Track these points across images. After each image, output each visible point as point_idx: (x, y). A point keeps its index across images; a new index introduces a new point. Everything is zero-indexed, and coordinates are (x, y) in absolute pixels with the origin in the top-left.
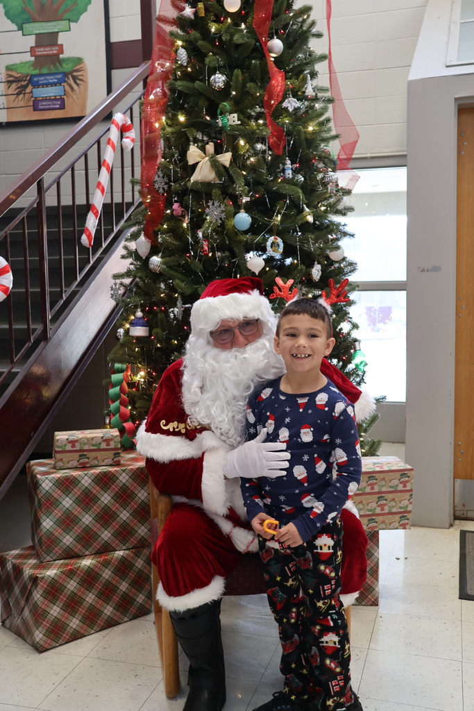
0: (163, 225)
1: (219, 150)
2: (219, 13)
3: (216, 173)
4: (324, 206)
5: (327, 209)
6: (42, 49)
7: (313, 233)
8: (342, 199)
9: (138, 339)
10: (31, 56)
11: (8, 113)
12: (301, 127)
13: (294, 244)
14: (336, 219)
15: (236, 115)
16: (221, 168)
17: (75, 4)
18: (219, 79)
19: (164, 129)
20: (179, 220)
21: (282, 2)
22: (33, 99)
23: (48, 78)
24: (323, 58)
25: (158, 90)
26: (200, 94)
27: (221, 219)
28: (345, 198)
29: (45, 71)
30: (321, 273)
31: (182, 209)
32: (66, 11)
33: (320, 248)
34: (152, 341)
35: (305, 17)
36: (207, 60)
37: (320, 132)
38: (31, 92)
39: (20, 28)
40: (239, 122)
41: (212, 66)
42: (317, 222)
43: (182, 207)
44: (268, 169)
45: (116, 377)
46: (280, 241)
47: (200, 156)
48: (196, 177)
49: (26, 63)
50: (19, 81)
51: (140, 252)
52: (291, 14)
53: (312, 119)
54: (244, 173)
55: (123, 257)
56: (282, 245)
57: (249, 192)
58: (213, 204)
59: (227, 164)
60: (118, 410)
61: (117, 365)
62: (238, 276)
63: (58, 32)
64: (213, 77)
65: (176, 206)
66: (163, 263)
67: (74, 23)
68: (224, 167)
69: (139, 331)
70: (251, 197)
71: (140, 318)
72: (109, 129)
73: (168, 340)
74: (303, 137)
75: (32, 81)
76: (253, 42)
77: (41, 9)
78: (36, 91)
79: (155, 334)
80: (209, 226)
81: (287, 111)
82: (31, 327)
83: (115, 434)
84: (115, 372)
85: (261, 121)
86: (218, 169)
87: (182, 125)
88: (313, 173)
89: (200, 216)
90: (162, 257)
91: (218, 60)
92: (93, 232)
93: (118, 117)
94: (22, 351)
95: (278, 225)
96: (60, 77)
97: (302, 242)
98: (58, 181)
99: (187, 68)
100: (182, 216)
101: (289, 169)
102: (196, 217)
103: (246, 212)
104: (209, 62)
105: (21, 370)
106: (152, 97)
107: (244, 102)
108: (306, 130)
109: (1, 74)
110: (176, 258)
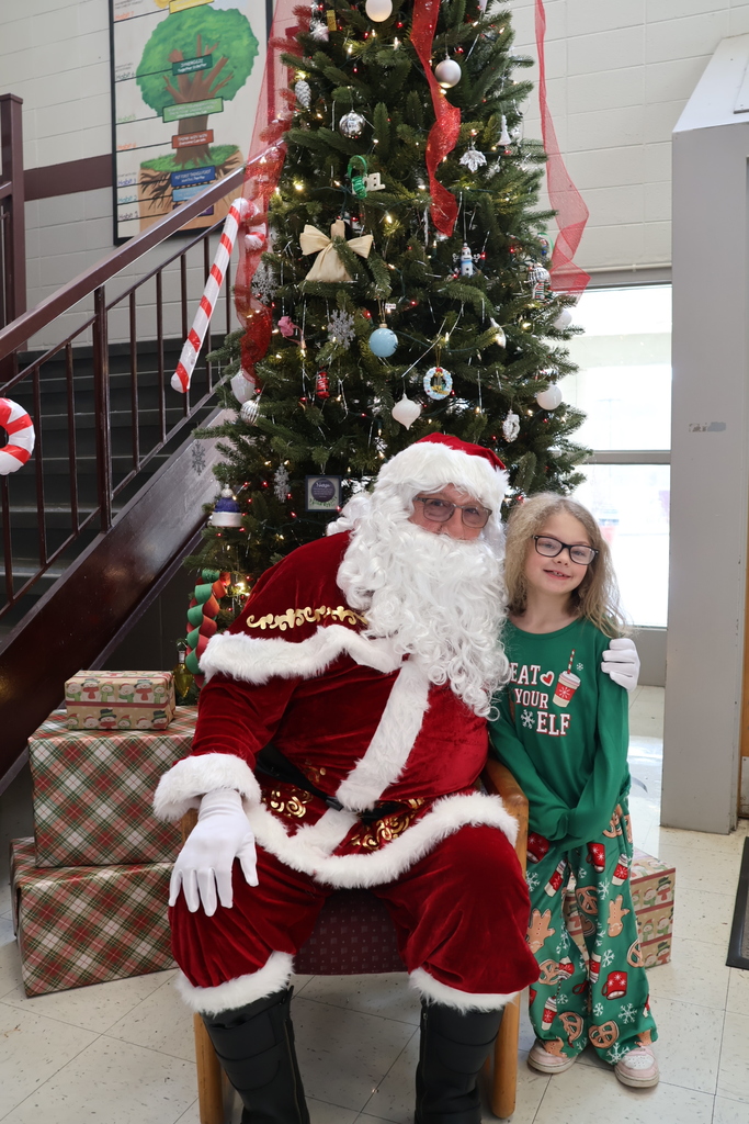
0: (276, 354)
1: (350, 233)
2: (359, 25)
3: (347, 269)
4: (528, 319)
5: (531, 326)
6: (187, 138)
7: (506, 363)
8: (560, 311)
9: (228, 532)
10: (173, 148)
11: (141, 223)
12: (490, 198)
13: (473, 381)
14: (550, 343)
15: (378, 175)
16: (354, 259)
17: (231, 75)
18: (353, 122)
19: (278, 205)
20: (289, 343)
21: (458, 3)
22: (173, 204)
23: (192, 174)
24: (529, 87)
25: (273, 148)
26: (327, 148)
27: (349, 338)
28: (568, 311)
29: (189, 166)
30: (518, 428)
31: (294, 326)
32: (219, 87)
33: (517, 389)
34: (244, 535)
35: (501, 31)
36: (335, 92)
37: (521, 204)
38: (172, 195)
39: (161, 113)
40: (383, 186)
41: (341, 100)
42: (519, 349)
43: (295, 323)
44: (432, 262)
45: (201, 589)
46: (446, 374)
47: (320, 241)
48: (314, 274)
49: (166, 157)
50: (156, 182)
51: (237, 397)
52: (475, 24)
53: (505, 185)
54: (392, 267)
55: (223, 407)
56: (450, 381)
57: (396, 291)
58: (338, 317)
59: (365, 253)
60: (197, 639)
62: (380, 431)
63: (207, 115)
64: (343, 118)
65: (283, 321)
66: (261, 411)
67: (228, 101)
68: (360, 257)
69: (225, 519)
70: (403, 302)
71: (230, 498)
72: (224, 221)
73: (268, 535)
74: (491, 209)
75: (174, 181)
76: (409, 63)
77: (188, 86)
78: (179, 194)
79: (245, 523)
80: (332, 350)
81: (468, 171)
82: (79, 510)
83: (155, 682)
84: (203, 581)
85: (422, 187)
86: (349, 260)
87: (301, 197)
88: (509, 269)
89: (324, 337)
90: (260, 402)
91: (354, 93)
92: (190, 370)
93: (240, 204)
94: (61, 547)
95: (444, 349)
96: (207, 172)
97: (486, 378)
98: (132, 293)
99: (316, 113)
100: (293, 337)
101: (468, 261)
102: (317, 338)
103: (389, 328)
104: (339, 95)
105: (59, 575)
106: (263, 160)
107: (396, 156)
108: (498, 200)
109: (134, 174)
110: (284, 403)
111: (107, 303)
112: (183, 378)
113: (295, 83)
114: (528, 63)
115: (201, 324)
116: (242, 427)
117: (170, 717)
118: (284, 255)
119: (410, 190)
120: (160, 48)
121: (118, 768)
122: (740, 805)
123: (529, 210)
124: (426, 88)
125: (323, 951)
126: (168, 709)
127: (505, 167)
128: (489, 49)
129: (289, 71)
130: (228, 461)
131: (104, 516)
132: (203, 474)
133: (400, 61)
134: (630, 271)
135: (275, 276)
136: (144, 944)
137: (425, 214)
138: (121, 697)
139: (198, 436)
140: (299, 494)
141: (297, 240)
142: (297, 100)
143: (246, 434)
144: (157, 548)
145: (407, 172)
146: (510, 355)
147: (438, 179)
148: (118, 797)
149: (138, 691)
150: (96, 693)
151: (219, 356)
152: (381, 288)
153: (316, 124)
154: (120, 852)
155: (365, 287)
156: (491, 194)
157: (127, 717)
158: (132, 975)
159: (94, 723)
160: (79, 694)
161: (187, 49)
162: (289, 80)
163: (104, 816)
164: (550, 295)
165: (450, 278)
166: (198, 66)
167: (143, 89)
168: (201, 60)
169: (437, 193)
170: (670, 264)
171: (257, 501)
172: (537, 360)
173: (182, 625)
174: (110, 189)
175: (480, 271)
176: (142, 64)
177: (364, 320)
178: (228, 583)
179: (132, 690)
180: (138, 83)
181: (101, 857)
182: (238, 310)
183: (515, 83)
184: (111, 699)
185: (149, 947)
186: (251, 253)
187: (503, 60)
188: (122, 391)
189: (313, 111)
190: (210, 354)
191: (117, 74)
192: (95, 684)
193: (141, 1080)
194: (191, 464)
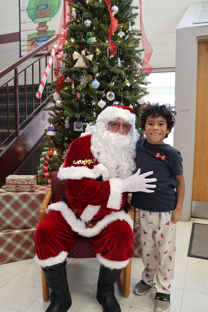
0: (65, 88)
1: (87, 54)
3: (86, 64)
4: (136, 79)
5: (137, 81)
6: (41, 28)
7: (130, 91)
8: (145, 77)
9: (52, 137)
10: (37, 31)
11: (28, 52)
12: (126, 45)
13: (120, 96)
14: (142, 86)
15: (95, 38)
16: (88, 61)
17: (53, 10)
18: (88, 23)
19: (67, 46)
20: (69, 84)
23: (42, 38)
24: (137, 14)
25: (65, 30)
26: (82, 30)
27: (86, 83)
28: (147, 77)
29: (41, 36)
32: (50, 14)
33: (133, 98)
34: (56, 138)
36: (83, 14)
37: (134, 47)
38: (36, 44)
39: (33, 21)
40: (96, 41)
42: (133, 87)
43: (71, 79)
44: (109, 63)
45: (44, 153)
46: (113, 94)
48: (77, 65)
49: (35, 33)
50: (32, 40)
51: (55, 99)
53: (130, 42)
54: (98, 64)
55: (50, 102)
56: (114, 96)
57: (99, 70)
58: (83, 77)
59: (91, 60)
60: (43, 167)
61: (45, 148)
62: (94, 109)
63: (47, 21)
64: (85, 21)
65: (68, 78)
66: (61, 103)
67: (53, 18)
68: (90, 61)
69: (51, 133)
70: (101, 74)
71: (52, 128)
73: (63, 137)
74: (126, 48)
75: (37, 40)
76: (104, 6)
77: (41, 13)
78: (38, 44)
79: (56, 134)
80: (81, 86)
81: (120, 38)
82: (10, 131)
83: (31, 178)
84: (44, 151)
85: (107, 42)
86: (86, 61)
87: (73, 44)
88: (131, 65)
89: (79, 83)
90: (61, 101)
91: (88, 14)
92: (41, 92)
93: (56, 46)
94: (5, 141)
95: (112, 87)
96: (47, 38)
97: (124, 95)
98: (25, 70)
99: (78, 20)
100: (71, 83)
101: (119, 62)
102: (77, 83)
103: (97, 80)
104: (84, 15)
105: (4, 149)
106: (63, 33)
107: (100, 33)
108: (128, 46)
109: (26, 38)
110: (68, 101)
111: (18, 73)
112: (39, 94)
113: (72, 11)
114: (137, 8)
115: (44, 79)
116: (56, 108)
117: (35, 188)
118: (68, 60)
119: (103, 42)
120: (33, 2)
121: (20, 202)
122: (191, 214)
123: (136, 49)
124: (108, 14)
125: (77, 252)
126: (34, 186)
127: (130, 37)
128: (126, 4)
129: (70, 8)
130: (52, 117)
131: (17, 133)
132: (45, 121)
133: (101, 6)
134: (164, 68)
135: (65, 66)
136: (28, 251)
137: (108, 49)
138: (21, 182)
139: (44, 110)
140: (72, 127)
141: (72, 56)
142: (72, 16)
143: (57, 110)
144: (31, 142)
145: (103, 38)
146: (131, 89)
147: (111, 39)
148: (20, 210)
149: (26, 181)
150: (14, 181)
151: (49, 88)
152: (95, 69)
153: (77, 23)
154: (21, 225)
155: (91, 69)
156: (126, 44)
157: (23, 188)
158: (24, 259)
159: (14, 189)
160: (10, 181)
161: (41, 2)
162: (70, 10)
163: (17, 215)
164: (142, 72)
165: (114, 67)
166: (44, 7)
167: (28, 13)
168: (45, 6)
169: (111, 43)
170: (175, 66)
171: (60, 128)
172: (138, 90)
173: (38, 163)
174: (19, 42)
175: (123, 65)
176: (28, 6)
177: (90, 78)
178: (51, 151)
179: (25, 180)
180: (27, 12)
181: (16, 227)
182: (55, 75)
183: (133, 13)
184: (19, 183)
185: (29, 252)
186: (59, 59)
187: (130, 6)
188: (22, 98)
189: (77, 19)
190: (47, 87)
191: (21, 9)
192: (14, 179)
193: (27, 288)
194: (41, 119)
